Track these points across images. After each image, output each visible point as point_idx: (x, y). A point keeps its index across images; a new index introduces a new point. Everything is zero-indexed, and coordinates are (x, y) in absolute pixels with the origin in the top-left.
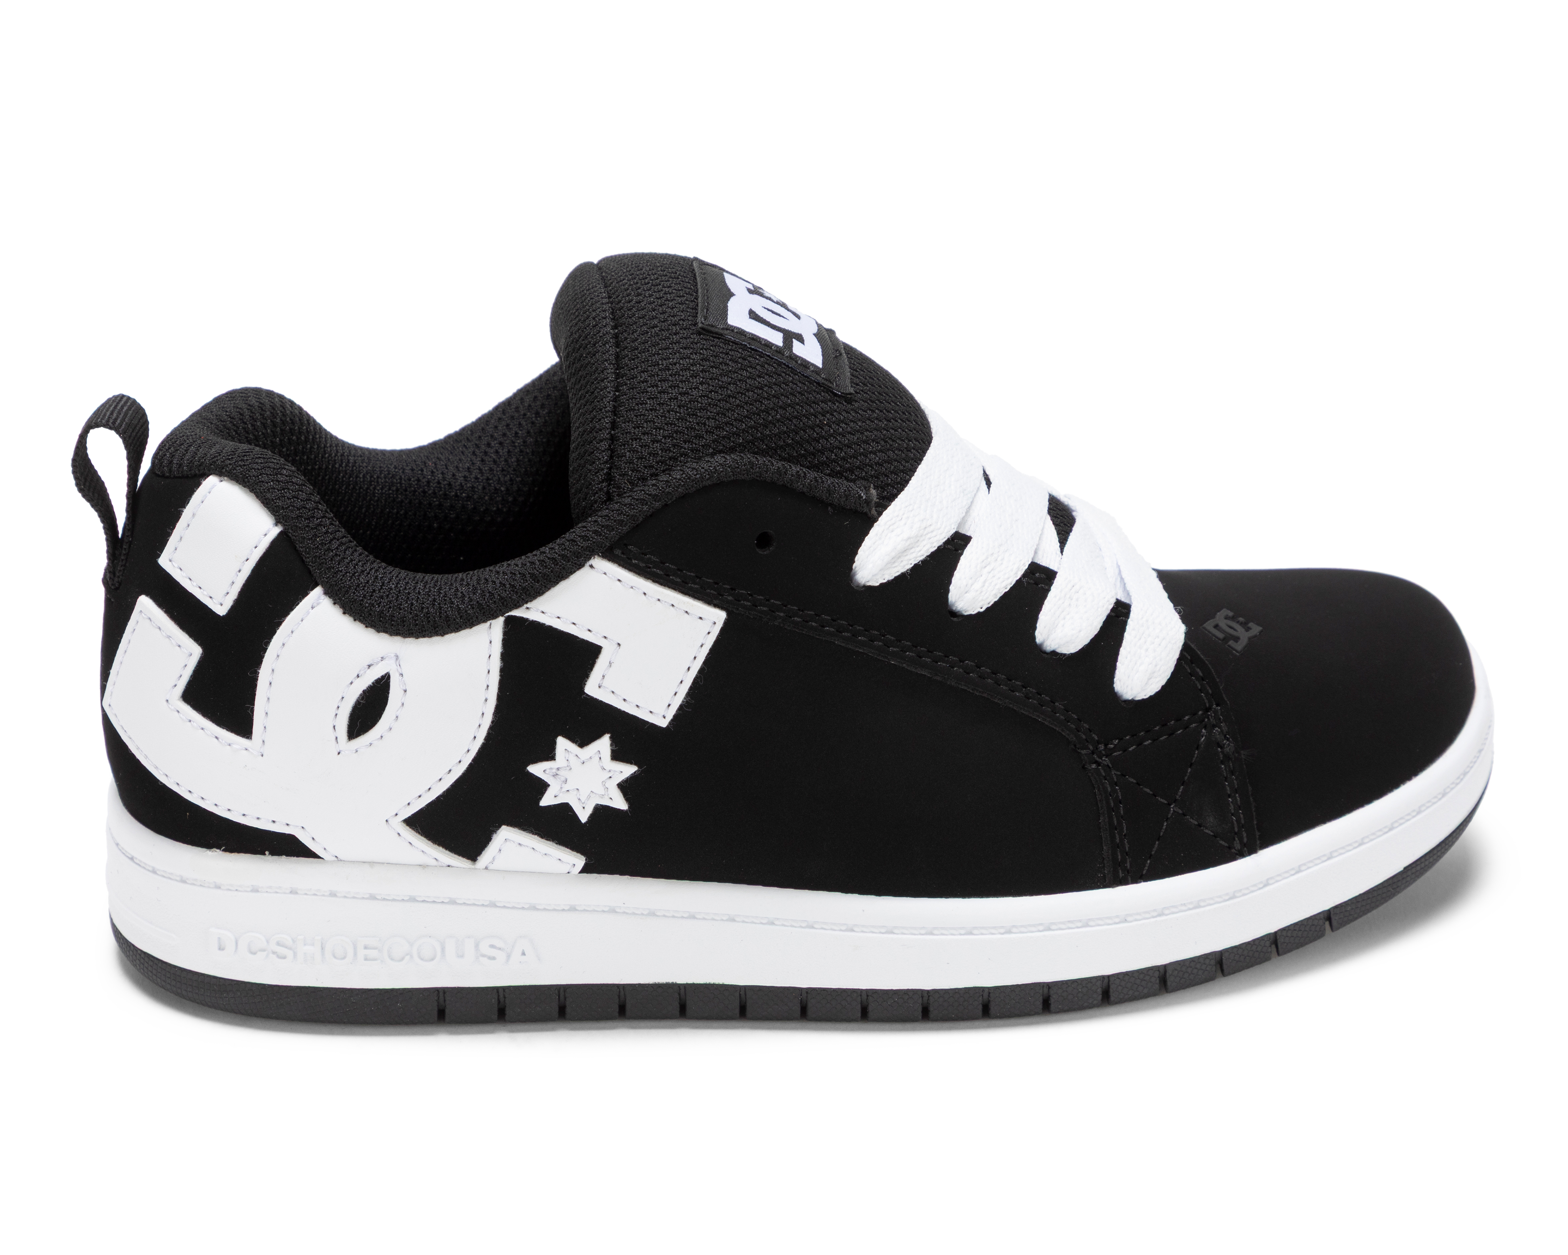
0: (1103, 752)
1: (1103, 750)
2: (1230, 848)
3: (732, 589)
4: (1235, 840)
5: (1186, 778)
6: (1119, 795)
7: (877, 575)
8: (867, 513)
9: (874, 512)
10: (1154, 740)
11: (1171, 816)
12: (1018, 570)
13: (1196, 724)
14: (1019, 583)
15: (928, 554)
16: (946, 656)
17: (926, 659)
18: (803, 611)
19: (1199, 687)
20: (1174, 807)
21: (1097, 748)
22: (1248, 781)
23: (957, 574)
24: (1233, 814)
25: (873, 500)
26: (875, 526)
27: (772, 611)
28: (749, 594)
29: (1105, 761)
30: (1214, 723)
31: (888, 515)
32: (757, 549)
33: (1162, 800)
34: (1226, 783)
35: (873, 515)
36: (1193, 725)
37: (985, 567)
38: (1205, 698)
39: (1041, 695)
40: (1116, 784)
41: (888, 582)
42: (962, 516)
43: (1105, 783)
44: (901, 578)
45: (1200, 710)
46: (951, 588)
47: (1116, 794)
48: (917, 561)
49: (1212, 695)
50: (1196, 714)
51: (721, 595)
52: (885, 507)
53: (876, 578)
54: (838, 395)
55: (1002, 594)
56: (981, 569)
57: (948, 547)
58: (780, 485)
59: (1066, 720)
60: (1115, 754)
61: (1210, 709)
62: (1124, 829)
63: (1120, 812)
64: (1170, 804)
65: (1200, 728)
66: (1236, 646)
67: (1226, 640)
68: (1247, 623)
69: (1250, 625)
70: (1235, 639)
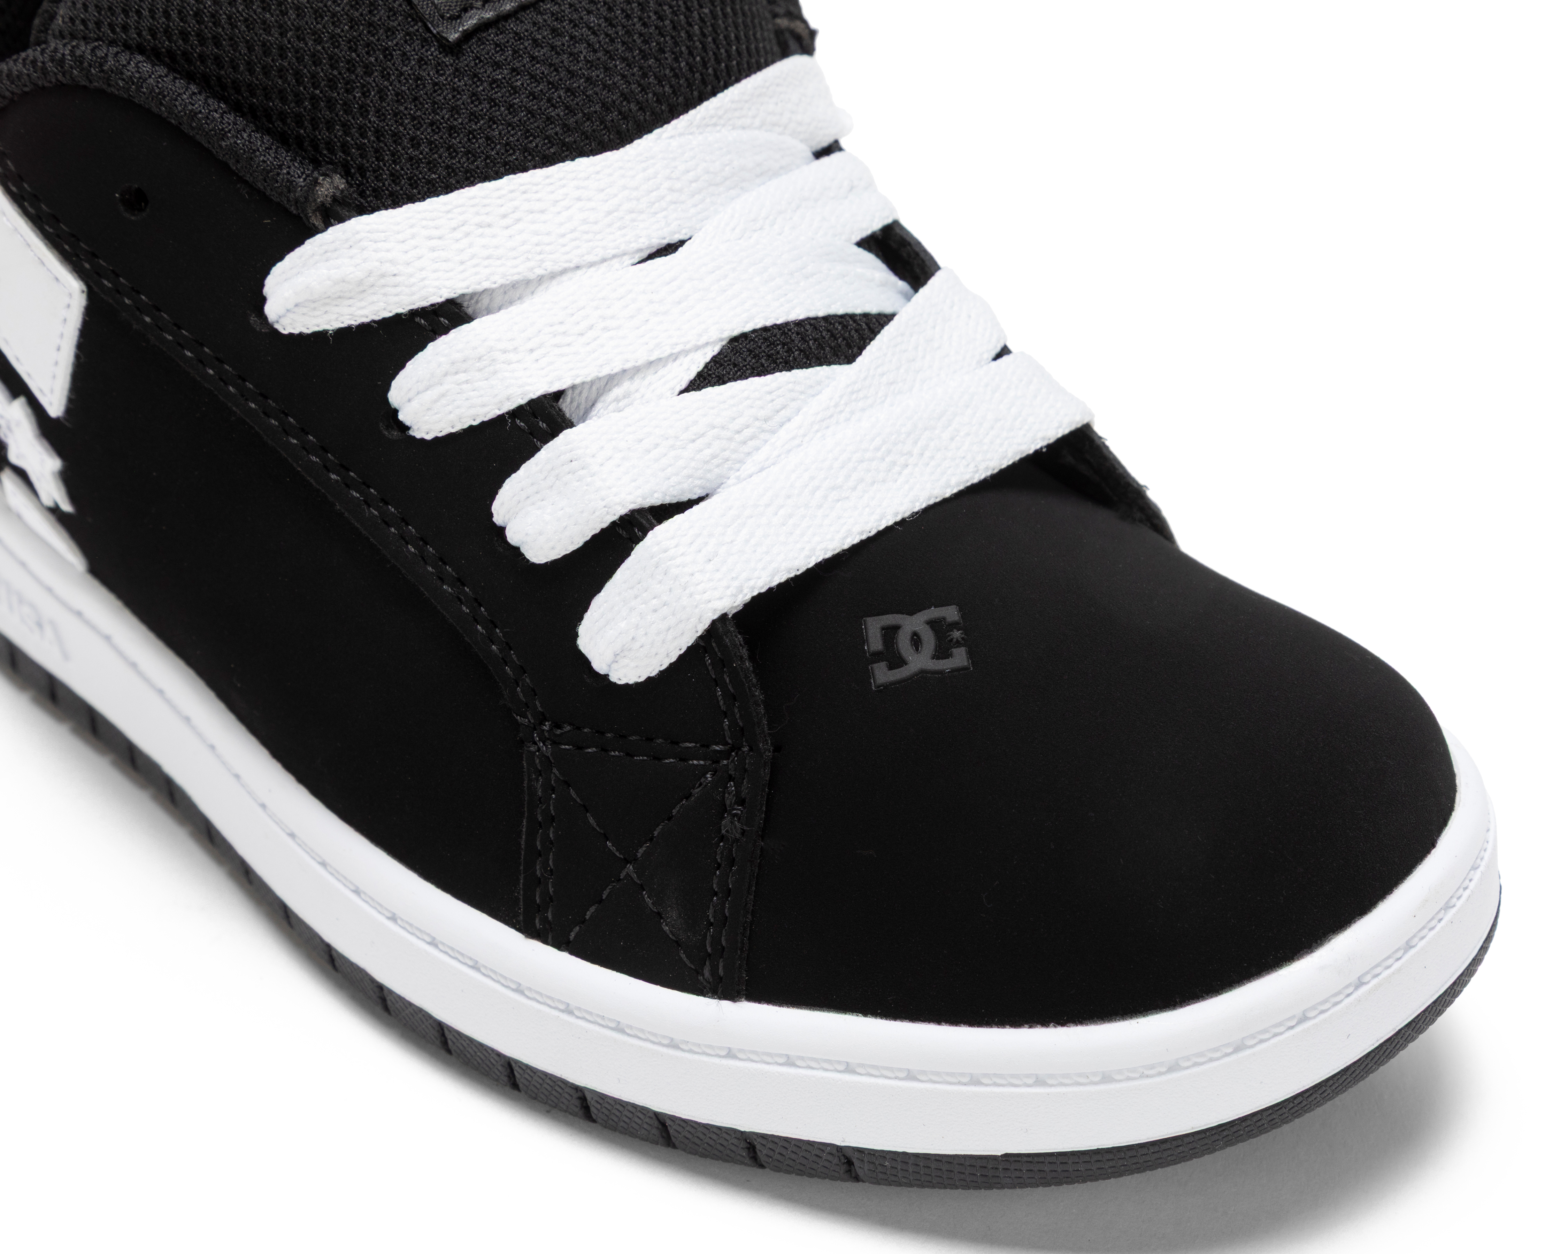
0: (547, 735)
1: (547, 732)
2: (696, 972)
4: (705, 966)
5: (656, 833)
6: (551, 808)
7: (284, 316)
8: (301, 218)
9: (317, 221)
10: (628, 754)
11: (623, 879)
12: (508, 399)
13: (702, 762)
14: (500, 420)
15: (377, 318)
16: (364, 483)
17: (333, 476)
18: (179, 328)
19: (723, 708)
20: (630, 867)
21: (542, 723)
22: (754, 888)
23: (410, 365)
24: (712, 924)
25: (315, 200)
26: (308, 242)
27: (138, 309)
28: (113, 271)
29: (546, 749)
30: (732, 772)
31: (336, 232)
32: (122, 208)
33: (613, 849)
34: (718, 873)
35: (314, 225)
36: (695, 762)
37: (456, 373)
38: (726, 727)
39: (480, 605)
40: (553, 790)
41: (301, 335)
42: (486, 285)
43: (538, 780)
44: (320, 336)
45: (717, 744)
46: (394, 384)
47: (549, 805)
48: (354, 322)
49: (742, 729)
50: (708, 746)
51: (77, 256)
52: (341, 220)
53: (282, 321)
54: (431, 32)
55: (466, 426)
56: (446, 374)
57: (417, 319)
58: (170, 123)
59: (503, 659)
60: (563, 747)
61: (736, 748)
62: (551, 863)
63: (549, 834)
64: (627, 861)
65: (704, 771)
66: (882, 674)
67: (877, 657)
68: (958, 644)
69: (955, 651)
70: (897, 662)
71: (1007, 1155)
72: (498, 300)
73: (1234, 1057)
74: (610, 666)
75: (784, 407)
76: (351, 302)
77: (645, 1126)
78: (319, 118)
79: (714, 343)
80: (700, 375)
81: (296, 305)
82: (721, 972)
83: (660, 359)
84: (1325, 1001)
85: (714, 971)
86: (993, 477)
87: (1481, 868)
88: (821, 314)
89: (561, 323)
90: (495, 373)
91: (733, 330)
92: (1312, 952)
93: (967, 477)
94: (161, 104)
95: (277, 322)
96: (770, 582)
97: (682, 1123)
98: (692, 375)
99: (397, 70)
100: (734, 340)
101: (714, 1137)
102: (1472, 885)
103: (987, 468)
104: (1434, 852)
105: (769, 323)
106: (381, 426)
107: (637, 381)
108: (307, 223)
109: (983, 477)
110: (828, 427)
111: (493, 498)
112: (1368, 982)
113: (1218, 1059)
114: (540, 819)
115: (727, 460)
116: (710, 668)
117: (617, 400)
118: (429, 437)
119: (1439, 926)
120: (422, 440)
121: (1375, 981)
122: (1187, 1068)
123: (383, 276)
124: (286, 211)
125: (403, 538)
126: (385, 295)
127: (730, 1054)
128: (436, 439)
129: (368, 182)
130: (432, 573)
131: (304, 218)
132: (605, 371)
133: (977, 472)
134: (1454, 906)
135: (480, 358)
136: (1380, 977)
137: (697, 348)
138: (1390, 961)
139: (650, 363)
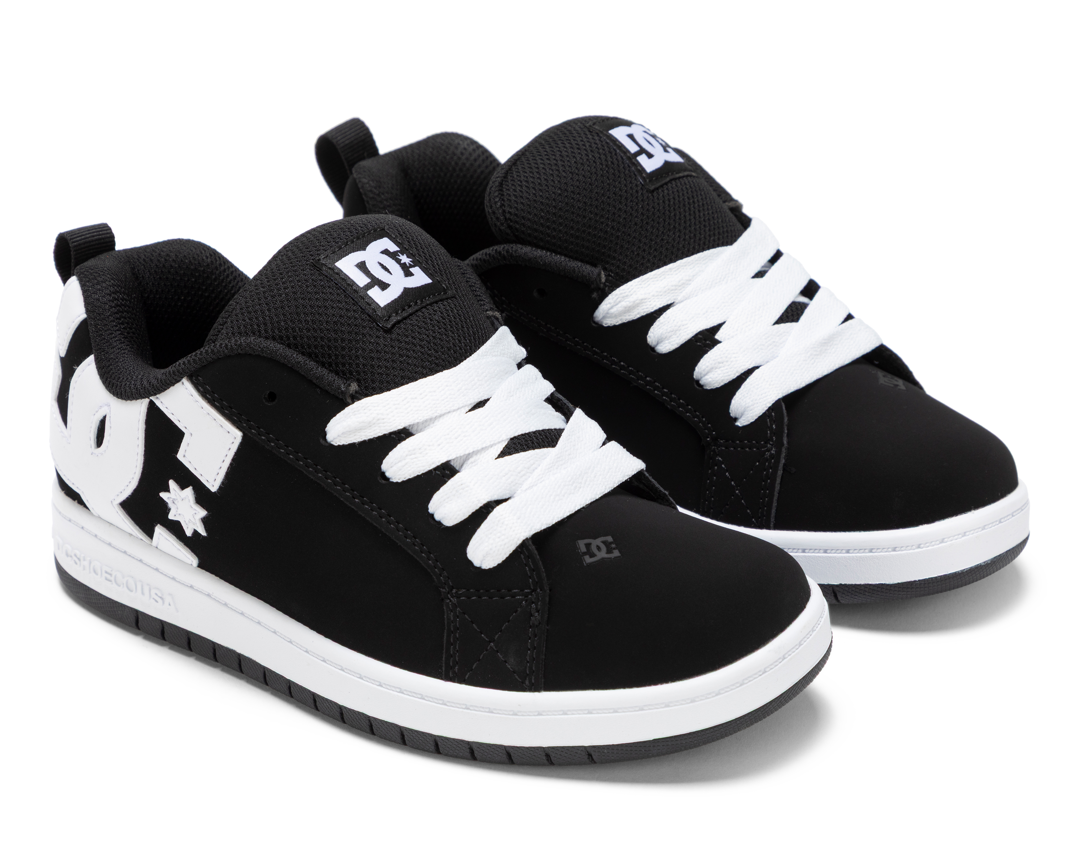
0: (454, 595)
1: (454, 593)
2: (523, 683)
3: (248, 420)
4: (526, 679)
5: (503, 628)
6: (457, 624)
7: (336, 438)
8: (343, 400)
9: (349, 400)
10: (490, 598)
11: (489, 649)
12: (433, 464)
13: (521, 597)
14: (430, 472)
15: (376, 436)
16: (370, 502)
17: (357, 500)
18: (288, 447)
19: (529, 574)
20: (492, 644)
21: (452, 590)
22: (545, 645)
23: (391, 454)
24: (528, 662)
25: (349, 393)
26: (346, 408)
27: (269, 441)
28: (257, 427)
29: (454, 600)
30: (534, 600)
31: (357, 404)
32: (264, 401)
33: (485, 637)
34: (530, 641)
35: (348, 402)
36: (518, 597)
37: (411, 455)
38: (531, 583)
39: (423, 546)
40: (458, 617)
41: (343, 446)
42: (417, 421)
43: (451, 614)
44: (352, 445)
45: (527, 589)
46: (384, 461)
47: (456, 623)
48: (366, 438)
49: (537, 583)
50: (523, 591)
51: (240, 422)
52: (359, 399)
53: (335, 440)
54: (379, 326)
55: (416, 475)
56: (407, 456)
57: (393, 436)
58: (288, 366)
59: (434, 566)
60: (462, 598)
61: (534, 590)
62: (457, 647)
63: (456, 635)
64: (490, 642)
65: (522, 600)
66: (588, 560)
67: (585, 554)
68: (614, 549)
69: (614, 551)
70: (592, 555)
71: (654, 740)
72: (420, 428)
73: (740, 688)
74: (481, 562)
75: (534, 463)
76: (365, 430)
77: (500, 754)
78: (339, 363)
79: (505, 441)
80: (502, 452)
81: (342, 434)
82: (533, 681)
83: (486, 447)
84: (772, 665)
85: (530, 681)
86: (612, 490)
87: (824, 617)
88: (541, 429)
89: (448, 434)
90: (427, 454)
91: (511, 436)
92: (765, 645)
93: (603, 491)
94: (285, 359)
95: (332, 441)
96: (541, 528)
97: (517, 749)
98: (499, 452)
99: (368, 341)
100: (512, 439)
101: (531, 752)
102: (821, 623)
103: (609, 488)
104: (805, 610)
105: (523, 433)
106: (379, 478)
107: (478, 455)
108: (345, 402)
109: (609, 491)
110: (551, 471)
111: (429, 502)
112: (787, 657)
113: (734, 689)
114: (452, 630)
115: (517, 484)
116: (523, 560)
117: (472, 463)
118: (399, 481)
119: (811, 637)
120: (397, 483)
121: (789, 657)
122: (723, 693)
123: (379, 420)
124: (337, 397)
125: (388, 522)
126: (380, 427)
127: (539, 714)
128: (403, 482)
129: (362, 384)
130: (402, 535)
131: (344, 400)
132: (467, 452)
133: (606, 489)
134: (815, 630)
135: (420, 449)
136: (791, 655)
137: (499, 442)
138: (794, 649)
139: (483, 449)
